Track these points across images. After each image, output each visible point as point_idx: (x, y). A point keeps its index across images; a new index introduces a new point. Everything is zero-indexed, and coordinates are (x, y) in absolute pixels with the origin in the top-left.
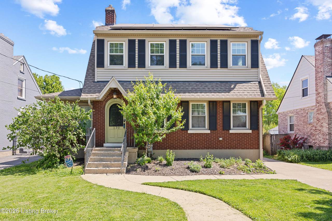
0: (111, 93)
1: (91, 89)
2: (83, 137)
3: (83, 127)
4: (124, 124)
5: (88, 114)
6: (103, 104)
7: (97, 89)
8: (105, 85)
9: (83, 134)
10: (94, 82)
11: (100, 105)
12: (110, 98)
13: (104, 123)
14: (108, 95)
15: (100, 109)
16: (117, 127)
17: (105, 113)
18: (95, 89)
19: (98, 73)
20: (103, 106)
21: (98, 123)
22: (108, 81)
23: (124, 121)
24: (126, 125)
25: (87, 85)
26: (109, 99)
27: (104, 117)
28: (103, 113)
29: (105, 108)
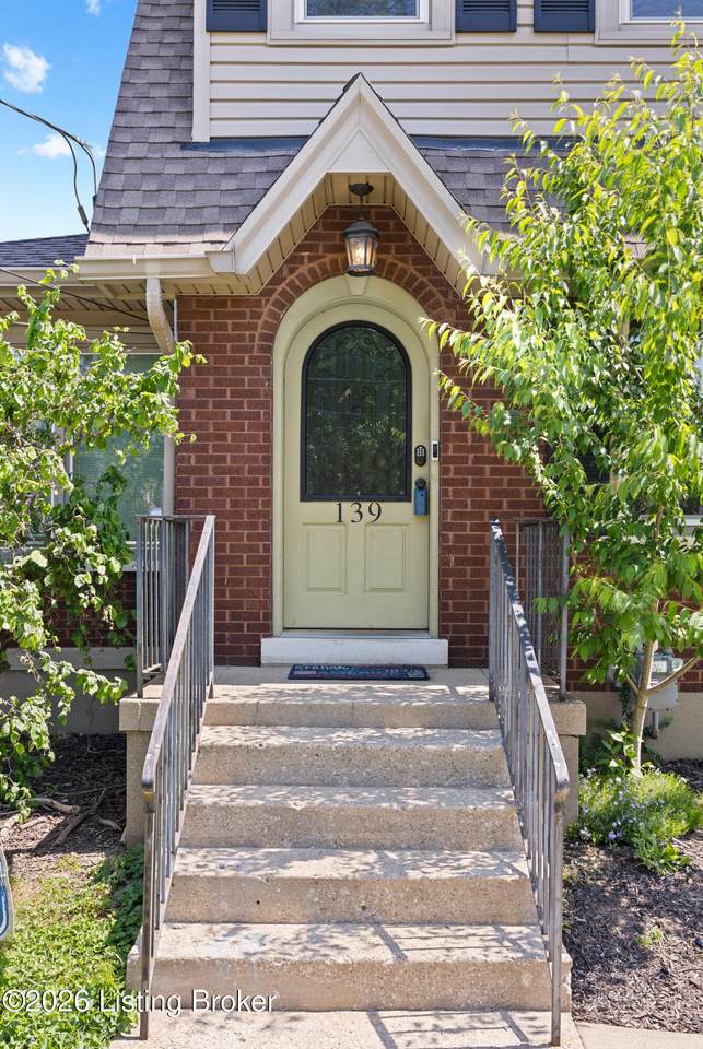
0: (320, 230)
1: (166, 200)
2: (100, 588)
3: (101, 507)
4: (423, 485)
5: (151, 386)
6: (260, 322)
7: (215, 198)
8: (273, 164)
9: (101, 570)
10: (185, 146)
11: (236, 327)
12: (312, 270)
13: (268, 470)
14: (300, 248)
15: (233, 360)
16: (365, 505)
17: (270, 394)
18: (200, 199)
19: (221, 72)
20: (257, 334)
21: (216, 471)
22: (302, 140)
23: (422, 461)
24: (443, 493)
25: (130, 168)
26: (308, 285)
27: (268, 426)
28: (256, 394)
29: (269, 350)
